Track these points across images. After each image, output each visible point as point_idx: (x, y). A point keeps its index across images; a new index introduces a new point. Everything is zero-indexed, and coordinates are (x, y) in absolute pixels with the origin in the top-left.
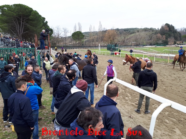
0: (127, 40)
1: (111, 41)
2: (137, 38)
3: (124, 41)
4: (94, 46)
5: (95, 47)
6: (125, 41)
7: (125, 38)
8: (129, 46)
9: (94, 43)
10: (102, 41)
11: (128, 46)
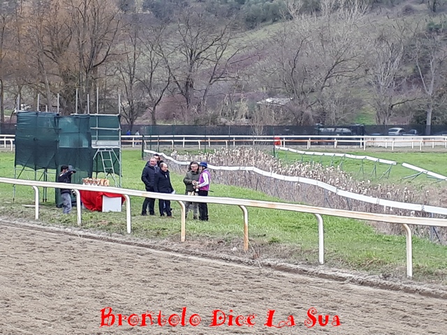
2: (303, 61)
7: (194, 57)
8: (236, 130)
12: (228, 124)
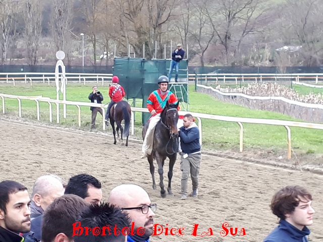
0: (246, 30)
1: (139, 32)
3: (227, 37)
4: (24, 62)
5: (33, 68)
6: (235, 37)
7: (231, 17)
8: (262, 70)
9: (21, 44)
10: (77, 31)
11: (254, 70)
12: (257, 65)
